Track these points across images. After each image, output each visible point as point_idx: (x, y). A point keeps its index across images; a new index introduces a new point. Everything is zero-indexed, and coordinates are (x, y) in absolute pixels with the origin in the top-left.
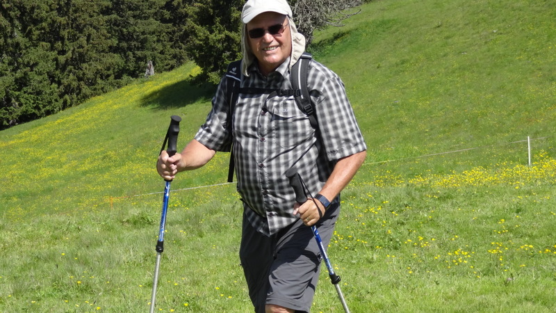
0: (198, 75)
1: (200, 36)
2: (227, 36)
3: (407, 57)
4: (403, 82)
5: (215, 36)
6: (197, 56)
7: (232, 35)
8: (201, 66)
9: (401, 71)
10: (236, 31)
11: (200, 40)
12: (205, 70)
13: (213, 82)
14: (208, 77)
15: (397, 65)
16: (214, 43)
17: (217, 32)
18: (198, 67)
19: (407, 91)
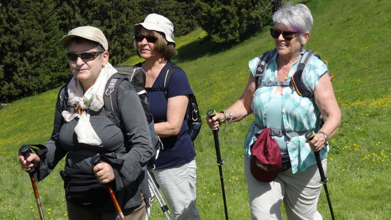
0: (205, 37)
1: (204, 10)
2: (223, 9)
3: (351, 16)
4: (349, 34)
5: (215, 9)
6: (203, 24)
7: (227, 7)
8: (206, 31)
9: (347, 26)
10: (230, 5)
11: (205, 13)
12: (209, 33)
13: (215, 41)
14: (212, 38)
15: (344, 22)
16: (215, 14)
17: (216, 6)
18: (204, 32)
19: (352, 40)
